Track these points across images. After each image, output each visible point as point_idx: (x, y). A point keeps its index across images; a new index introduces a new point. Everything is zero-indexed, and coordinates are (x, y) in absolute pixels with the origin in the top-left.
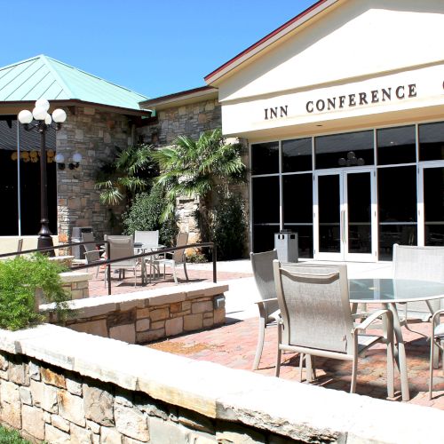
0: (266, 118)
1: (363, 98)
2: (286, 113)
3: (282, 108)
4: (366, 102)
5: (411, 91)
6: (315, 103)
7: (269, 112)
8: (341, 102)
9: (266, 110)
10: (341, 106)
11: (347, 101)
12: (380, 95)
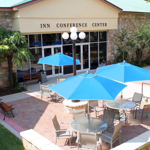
0: (41, 27)
1: (74, 25)
2: (49, 27)
3: (48, 25)
5: (86, 25)
6: (60, 25)
7: (42, 25)
8: (68, 25)
9: (41, 24)
10: (68, 27)
12: (78, 25)
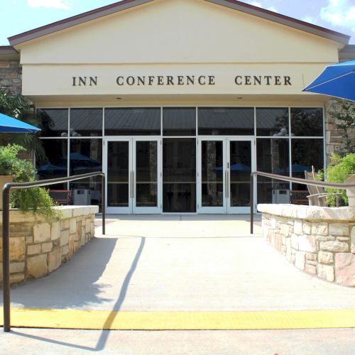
0: (74, 85)
1: (170, 80)
2: (95, 83)
3: (91, 78)
4: (173, 84)
5: (210, 80)
6: (125, 79)
7: (77, 80)
8: (151, 81)
9: (74, 78)
10: (150, 84)
11: (156, 80)
12: (185, 80)
